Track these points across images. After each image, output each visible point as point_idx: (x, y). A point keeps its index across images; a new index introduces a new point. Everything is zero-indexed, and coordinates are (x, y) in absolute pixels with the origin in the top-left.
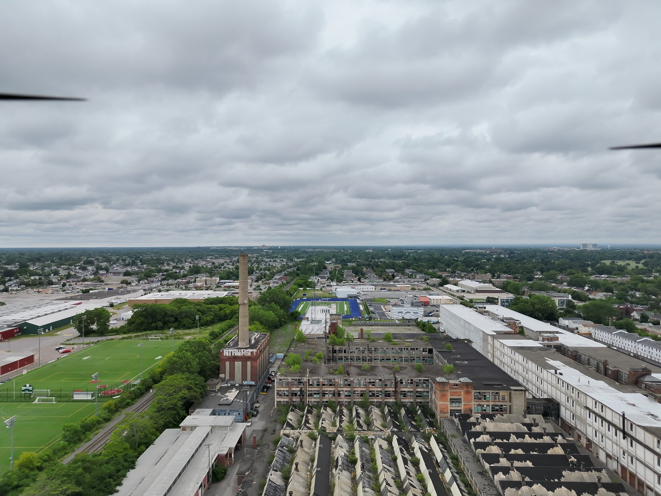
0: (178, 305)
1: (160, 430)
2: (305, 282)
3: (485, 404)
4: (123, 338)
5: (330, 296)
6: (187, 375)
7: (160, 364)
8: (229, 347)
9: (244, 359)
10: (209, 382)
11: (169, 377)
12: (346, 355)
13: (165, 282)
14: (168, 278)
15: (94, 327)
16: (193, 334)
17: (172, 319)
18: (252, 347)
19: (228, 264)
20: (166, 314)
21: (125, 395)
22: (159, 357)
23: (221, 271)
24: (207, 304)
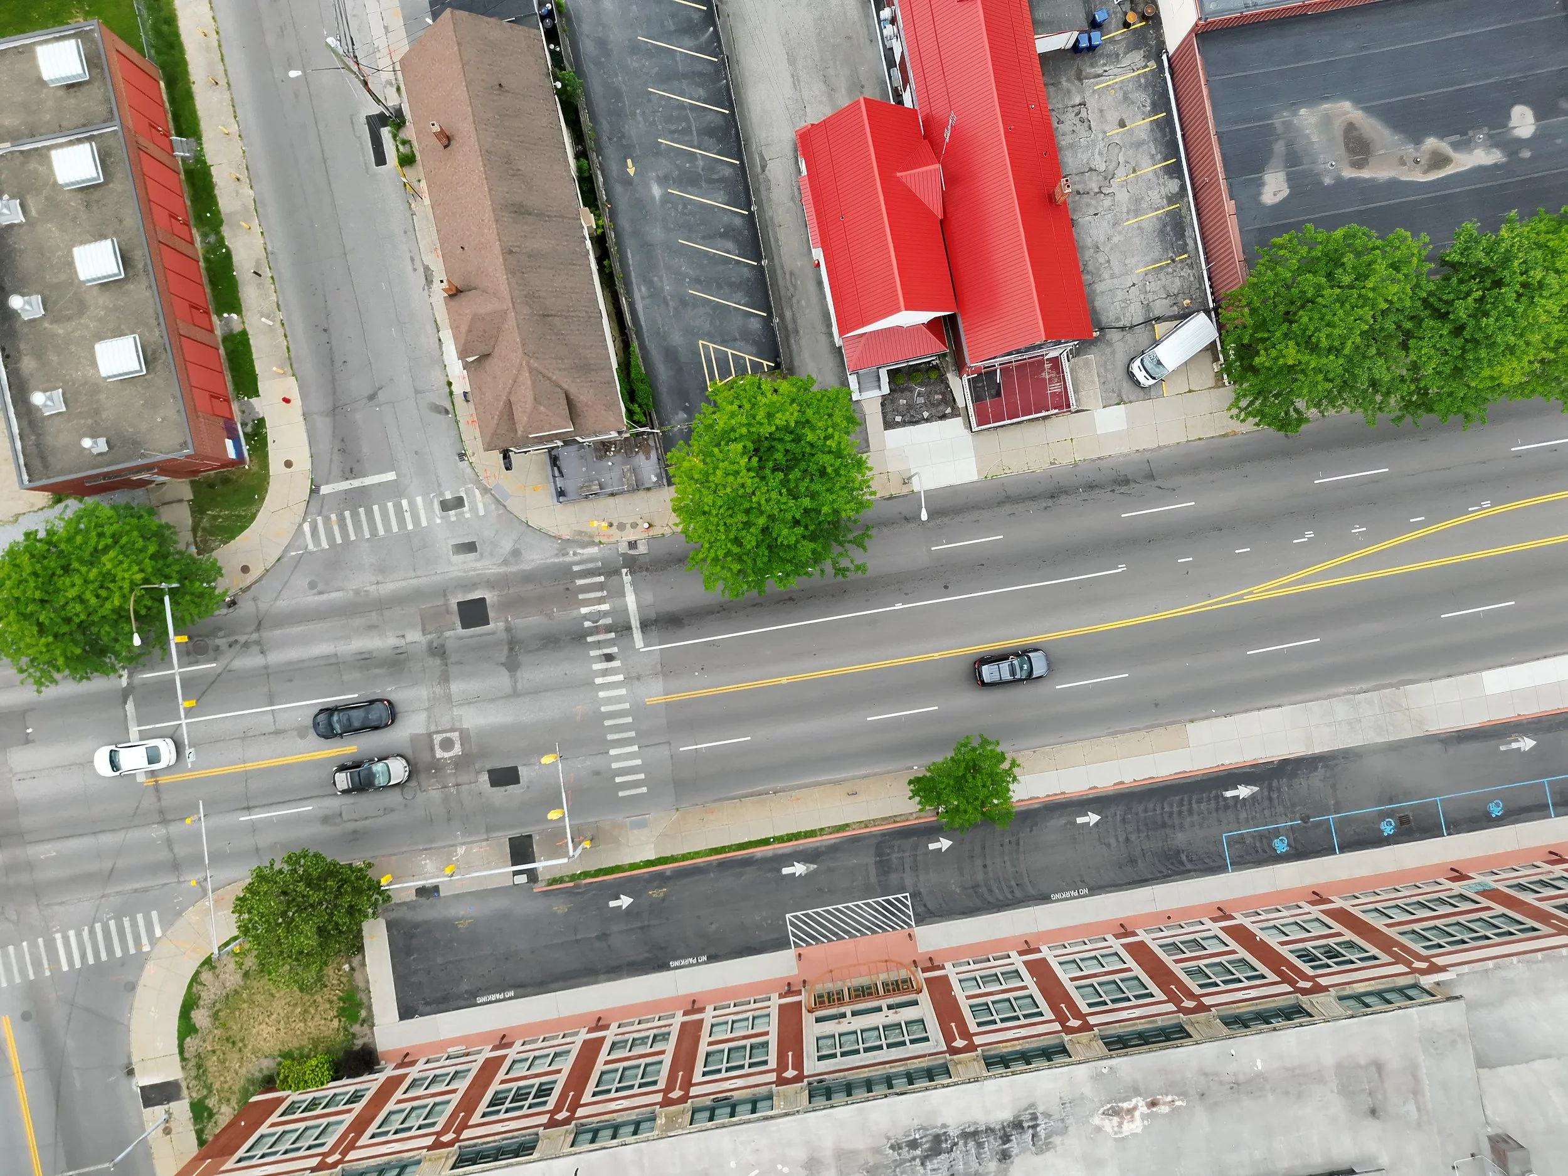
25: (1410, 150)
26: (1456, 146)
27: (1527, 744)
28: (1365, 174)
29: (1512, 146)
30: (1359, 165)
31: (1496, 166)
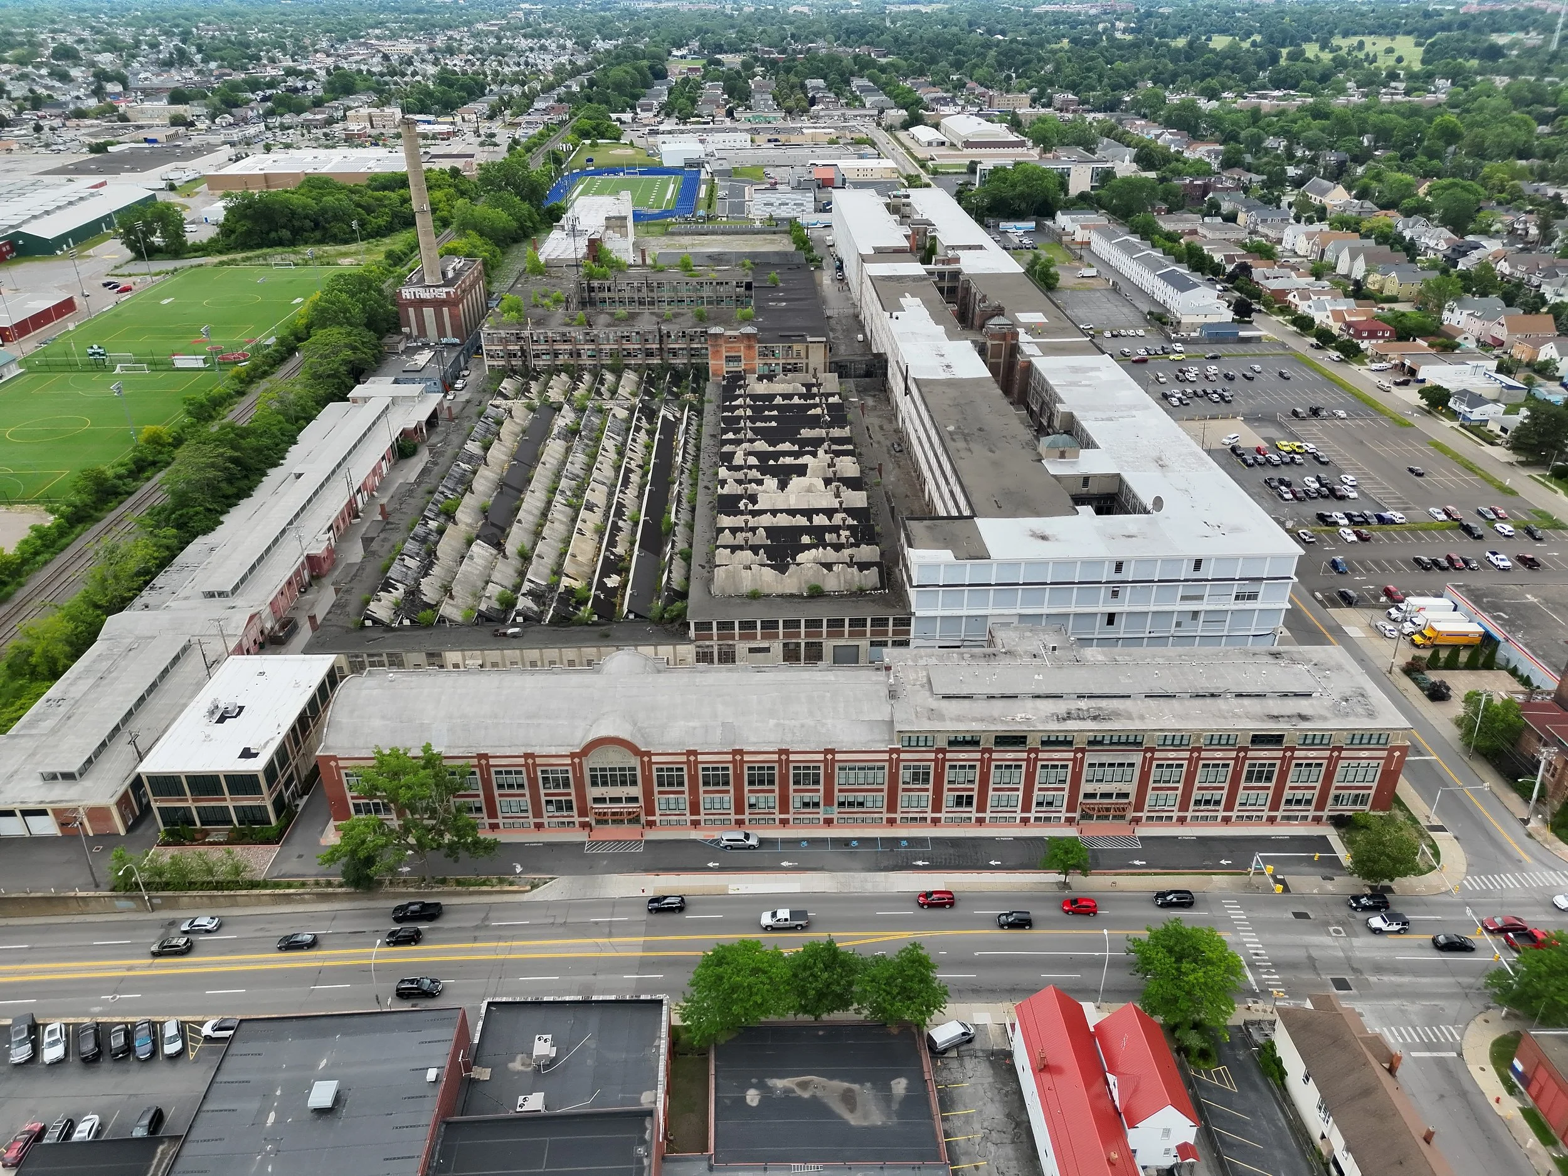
0: (314, 193)
1: (322, 403)
2: (598, 125)
3: (773, 362)
4: (222, 263)
5: (648, 160)
6: (349, 328)
7: (303, 312)
8: (410, 283)
9: (437, 304)
10: (386, 340)
11: (320, 332)
12: (611, 295)
13: (275, 121)
14: (280, 110)
15: (157, 240)
16: (355, 253)
17: (308, 224)
18: (448, 283)
19: (423, 61)
20: (293, 213)
21: (259, 360)
22: (299, 300)
23: (406, 84)
24: (376, 189)
25: (819, 1094)
26: (793, 1091)
27: (785, 864)
28: (846, 1085)
29: (761, 1086)
30: (850, 1090)
31: (772, 1077)
